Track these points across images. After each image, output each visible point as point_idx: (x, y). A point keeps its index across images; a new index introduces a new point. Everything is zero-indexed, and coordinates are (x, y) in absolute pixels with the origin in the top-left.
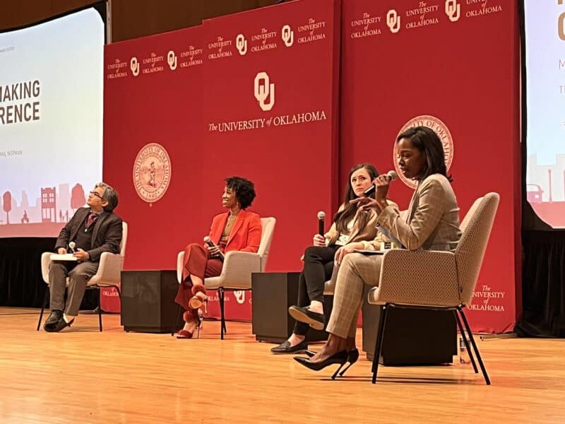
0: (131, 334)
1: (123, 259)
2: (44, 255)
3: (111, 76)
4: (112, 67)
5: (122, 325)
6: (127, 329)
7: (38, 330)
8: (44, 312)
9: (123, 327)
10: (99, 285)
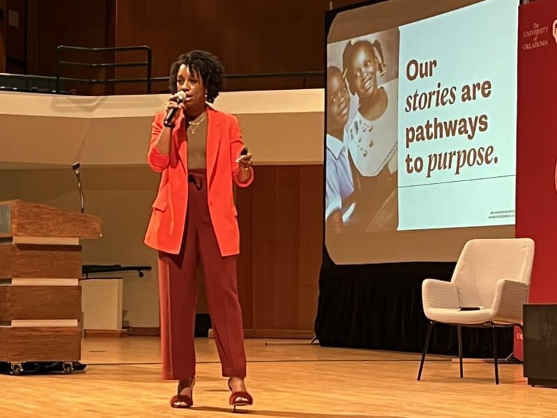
0: (536, 389)
1: (529, 288)
2: (426, 282)
3: (527, 47)
4: (529, 34)
5: (525, 376)
6: (532, 382)
7: (419, 379)
8: (426, 357)
9: (526, 379)
10: (495, 322)
